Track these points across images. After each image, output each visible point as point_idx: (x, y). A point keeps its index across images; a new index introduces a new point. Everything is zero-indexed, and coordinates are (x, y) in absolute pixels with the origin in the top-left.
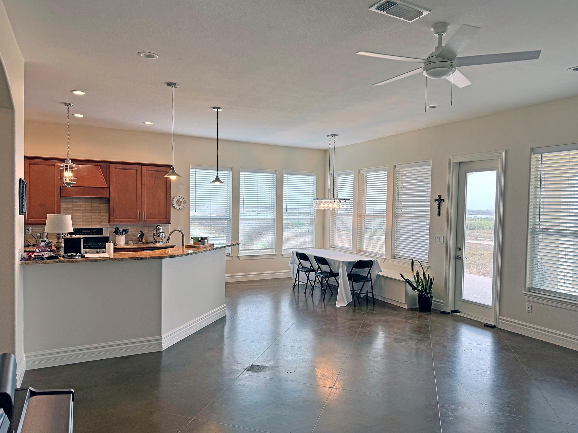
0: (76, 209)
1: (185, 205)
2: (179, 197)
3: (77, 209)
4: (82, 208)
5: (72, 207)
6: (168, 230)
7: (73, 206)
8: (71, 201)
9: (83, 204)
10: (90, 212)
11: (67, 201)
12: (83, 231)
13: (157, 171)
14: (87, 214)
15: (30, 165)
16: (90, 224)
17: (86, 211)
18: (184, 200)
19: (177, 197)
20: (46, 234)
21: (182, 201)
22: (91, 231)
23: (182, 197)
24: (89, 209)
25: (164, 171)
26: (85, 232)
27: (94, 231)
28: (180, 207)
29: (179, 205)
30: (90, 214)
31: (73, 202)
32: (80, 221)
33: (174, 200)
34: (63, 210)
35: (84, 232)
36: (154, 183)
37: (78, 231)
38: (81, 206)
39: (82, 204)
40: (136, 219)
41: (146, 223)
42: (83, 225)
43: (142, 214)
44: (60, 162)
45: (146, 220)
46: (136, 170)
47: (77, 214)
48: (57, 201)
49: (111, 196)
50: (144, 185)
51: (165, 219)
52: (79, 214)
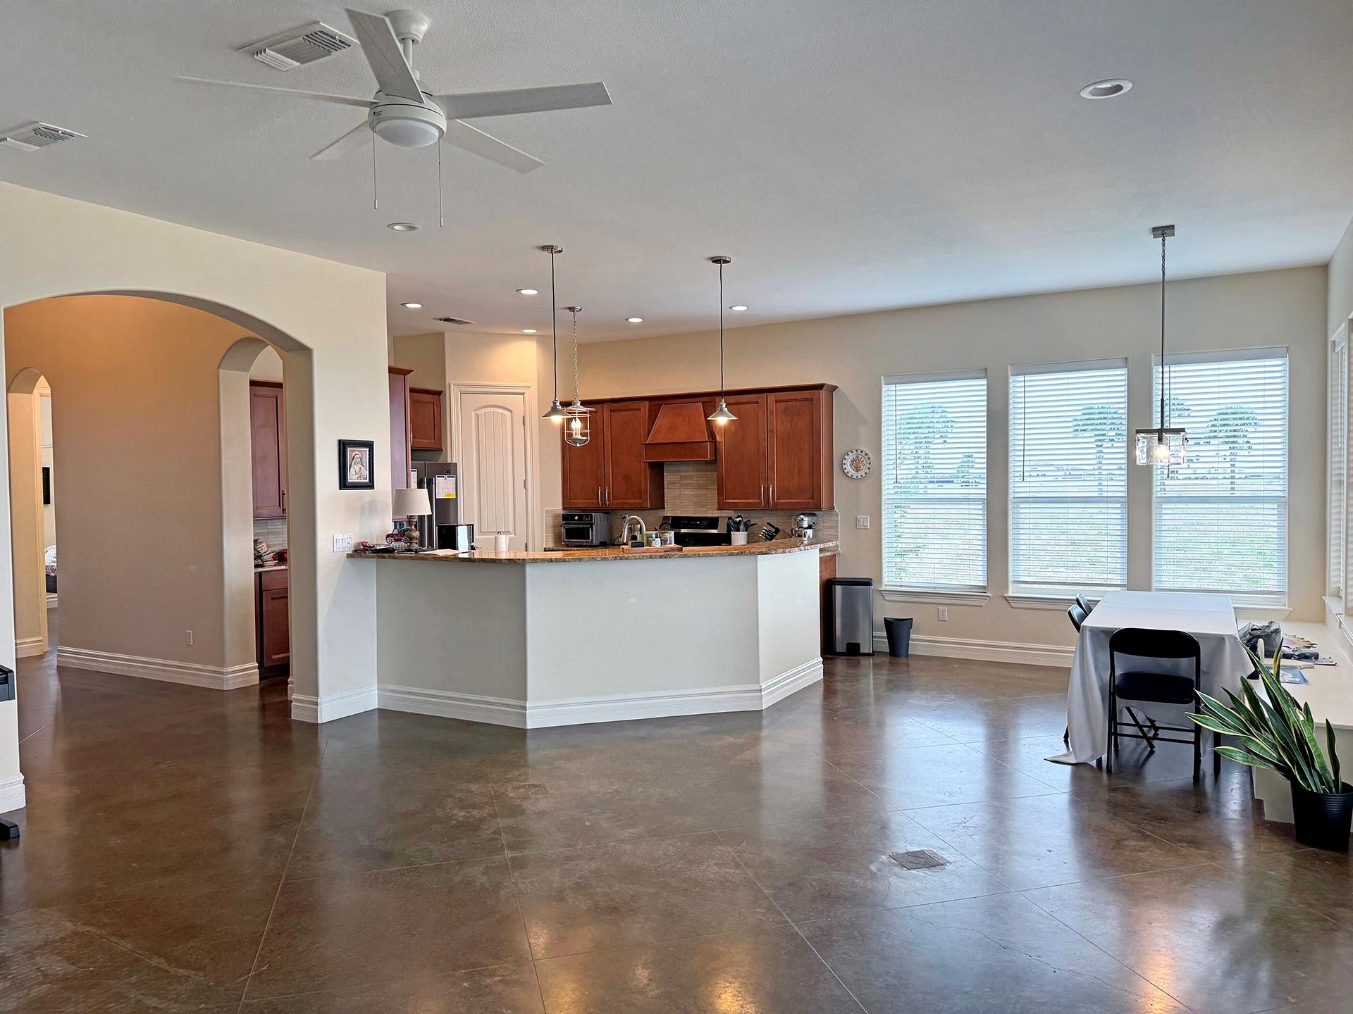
0: (685, 484)
1: (869, 468)
2: (857, 451)
3: (685, 482)
4: (692, 482)
5: (679, 479)
6: (836, 525)
7: (682, 477)
8: (677, 468)
9: (695, 473)
10: (704, 489)
11: (672, 468)
12: (690, 523)
13: (796, 400)
14: (699, 492)
15: (612, 413)
16: (705, 509)
17: (698, 487)
18: (866, 457)
19: (852, 452)
21: (863, 461)
22: (700, 523)
23: (862, 452)
24: (703, 482)
25: (806, 399)
26: (693, 525)
28: (862, 473)
29: (857, 469)
30: (705, 492)
31: (680, 471)
32: (691, 504)
33: (845, 459)
34: (668, 484)
36: (791, 426)
37: (682, 522)
38: (691, 477)
40: (758, 501)
41: (777, 509)
42: (695, 513)
43: (769, 490)
44: (647, 403)
45: (777, 503)
46: (757, 402)
47: (686, 493)
48: (644, 469)
49: (718, 457)
50: (773, 432)
51: (811, 501)
52: (689, 493)
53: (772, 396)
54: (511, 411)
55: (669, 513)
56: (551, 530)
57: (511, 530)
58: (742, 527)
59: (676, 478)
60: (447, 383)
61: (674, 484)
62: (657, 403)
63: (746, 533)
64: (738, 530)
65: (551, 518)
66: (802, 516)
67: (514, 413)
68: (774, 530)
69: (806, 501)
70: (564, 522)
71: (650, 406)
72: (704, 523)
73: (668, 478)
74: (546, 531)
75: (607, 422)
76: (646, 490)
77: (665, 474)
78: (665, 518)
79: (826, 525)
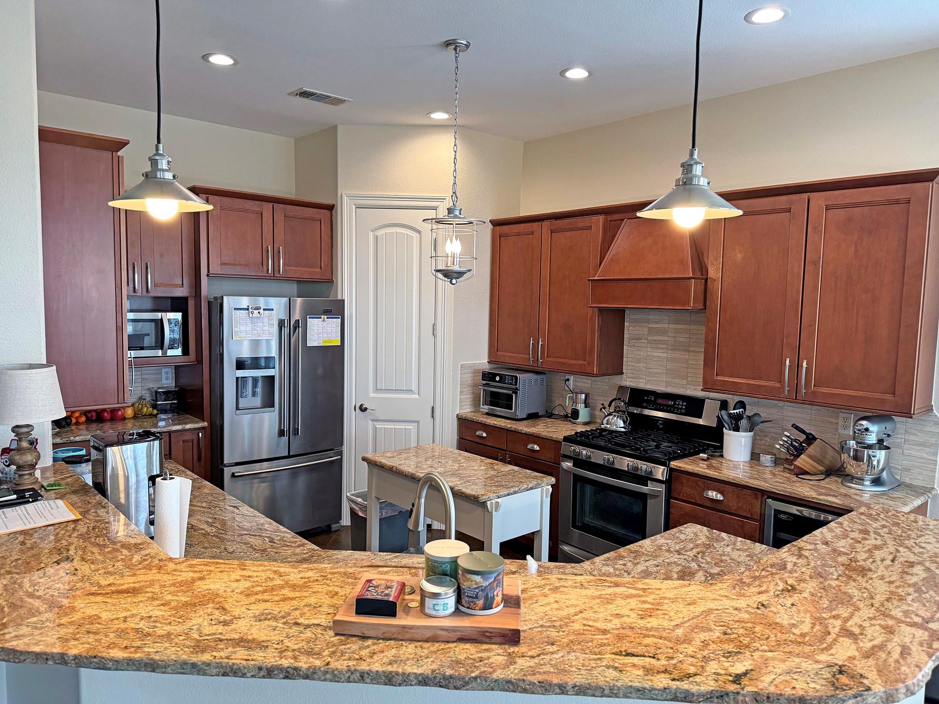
0: (655, 340)
3: (655, 338)
4: (666, 339)
5: (646, 333)
7: (651, 331)
8: (645, 318)
9: (671, 326)
10: (684, 350)
11: (637, 317)
12: (660, 401)
13: (869, 204)
14: (677, 355)
15: (553, 235)
16: (684, 382)
17: (675, 347)
20: (583, 396)
22: (675, 404)
24: (683, 340)
25: (897, 202)
26: (662, 405)
27: (682, 405)
31: (648, 321)
32: (660, 371)
34: (630, 339)
35: (659, 404)
36: (857, 252)
37: (646, 398)
38: (664, 332)
39: (666, 326)
40: (778, 385)
41: (812, 403)
42: (668, 384)
43: (799, 366)
44: (601, 218)
45: (814, 392)
46: (789, 210)
47: (655, 354)
48: (592, 317)
49: (708, 303)
50: (816, 263)
51: (889, 397)
52: (660, 354)
53: (819, 200)
54: (419, 232)
55: (628, 381)
56: (468, 391)
57: (414, 387)
58: (743, 423)
59: (643, 330)
60: (339, 195)
61: (639, 339)
62: (617, 217)
63: (751, 434)
64: (737, 429)
65: (469, 375)
66: (864, 423)
67: (423, 234)
68: (802, 437)
69: (877, 395)
70: (484, 382)
71: (605, 222)
72: (681, 404)
73: (630, 330)
74: (461, 392)
75: (546, 247)
76: (592, 347)
77: (626, 324)
78: (622, 388)
79: (912, 438)
